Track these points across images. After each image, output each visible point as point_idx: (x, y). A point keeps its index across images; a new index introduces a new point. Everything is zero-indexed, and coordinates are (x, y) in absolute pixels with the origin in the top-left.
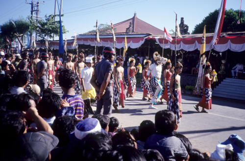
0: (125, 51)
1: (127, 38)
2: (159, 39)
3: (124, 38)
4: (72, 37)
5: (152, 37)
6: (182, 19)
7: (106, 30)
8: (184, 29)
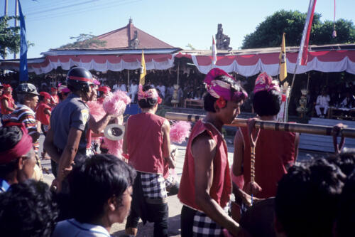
0: (143, 75)
1: (145, 54)
2: (197, 56)
3: (141, 54)
4: (42, 54)
5: (184, 54)
6: (220, 26)
7: (90, 44)
8: (222, 41)
